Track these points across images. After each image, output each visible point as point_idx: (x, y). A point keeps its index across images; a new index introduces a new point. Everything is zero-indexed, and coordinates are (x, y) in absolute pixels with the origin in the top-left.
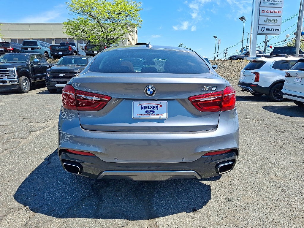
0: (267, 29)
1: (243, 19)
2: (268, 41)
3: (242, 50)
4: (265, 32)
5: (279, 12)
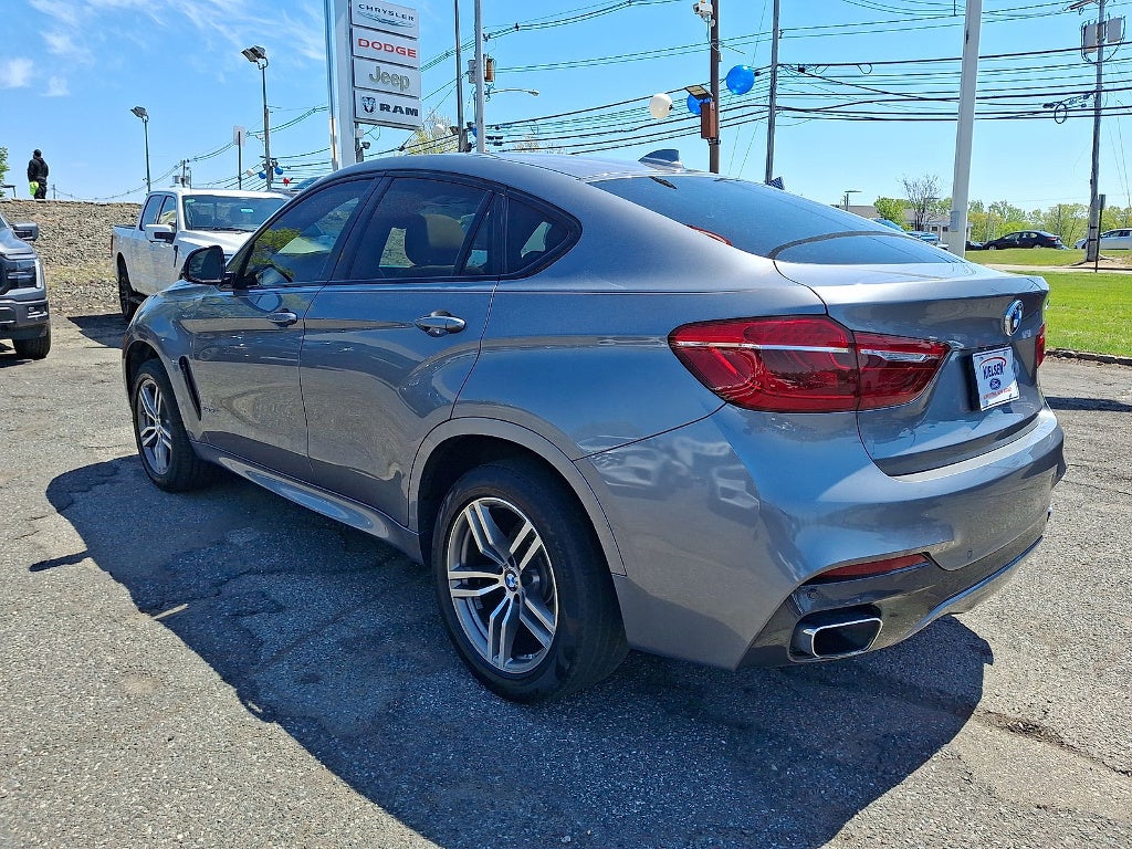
0: (384, 107)
1: (259, 56)
2: (367, 145)
3: (270, 170)
4: (379, 115)
5: (411, 53)
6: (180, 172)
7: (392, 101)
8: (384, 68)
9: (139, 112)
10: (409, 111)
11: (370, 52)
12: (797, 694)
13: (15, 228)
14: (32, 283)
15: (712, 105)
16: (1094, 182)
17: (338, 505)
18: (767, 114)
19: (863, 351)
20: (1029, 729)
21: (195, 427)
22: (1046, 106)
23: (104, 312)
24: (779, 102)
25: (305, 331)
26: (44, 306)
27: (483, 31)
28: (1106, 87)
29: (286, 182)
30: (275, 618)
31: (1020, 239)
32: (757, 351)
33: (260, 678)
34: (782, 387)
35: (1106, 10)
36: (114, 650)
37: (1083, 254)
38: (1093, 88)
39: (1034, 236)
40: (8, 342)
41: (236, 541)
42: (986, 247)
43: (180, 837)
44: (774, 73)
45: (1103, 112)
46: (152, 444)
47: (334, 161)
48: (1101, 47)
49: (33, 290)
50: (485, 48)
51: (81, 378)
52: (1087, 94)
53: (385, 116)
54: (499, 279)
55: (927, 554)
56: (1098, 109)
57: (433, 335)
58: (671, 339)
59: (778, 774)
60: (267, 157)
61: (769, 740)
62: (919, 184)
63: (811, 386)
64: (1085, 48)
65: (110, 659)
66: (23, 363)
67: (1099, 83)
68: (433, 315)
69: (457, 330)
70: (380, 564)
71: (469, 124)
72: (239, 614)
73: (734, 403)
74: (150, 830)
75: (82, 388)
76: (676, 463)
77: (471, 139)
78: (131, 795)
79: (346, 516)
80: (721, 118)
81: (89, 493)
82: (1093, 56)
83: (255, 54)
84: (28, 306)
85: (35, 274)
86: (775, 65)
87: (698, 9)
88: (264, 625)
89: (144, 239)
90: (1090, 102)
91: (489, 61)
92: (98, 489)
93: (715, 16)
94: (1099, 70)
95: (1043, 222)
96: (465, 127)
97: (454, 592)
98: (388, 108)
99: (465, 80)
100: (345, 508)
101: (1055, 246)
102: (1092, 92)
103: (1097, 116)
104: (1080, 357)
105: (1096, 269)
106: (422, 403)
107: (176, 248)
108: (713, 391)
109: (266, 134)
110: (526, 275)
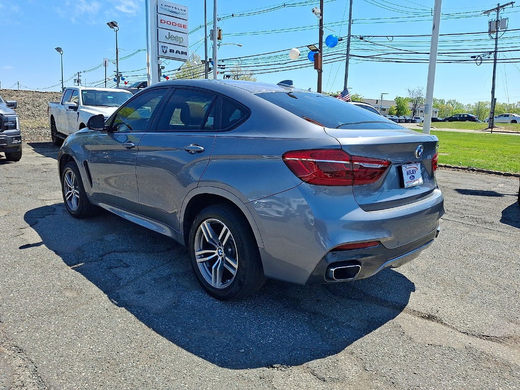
1: (115, 26)
2: (163, 68)
3: (118, 78)
4: (169, 54)
5: (184, 26)
6: (77, 77)
7: (175, 48)
8: (172, 33)
9: (59, 49)
10: (182, 53)
11: (165, 26)
12: (338, 302)
13: (7, 103)
14: (15, 127)
15: (320, 54)
16: (493, 92)
17: (152, 223)
18: (345, 58)
19: (355, 163)
20: (430, 317)
21: (90, 191)
22: (472, 57)
23: (44, 141)
24: (351, 53)
25: (138, 151)
26: (19, 138)
27: (217, 17)
28: (499, 50)
29: (126, 83)
30: (126, 270)
31: (460, 117)
32: (315, 162)
33: (120, 292)
34: (326, 177)
35: (500, 15)
36: (60, 280)
37: (487, 125)
38: (494, 50)
39: (466, 116)
40: (3, 154)
41: (108, 239)
42: (444, 121)
43: (91, 347)
44: (349, 39)
45: (497, 61)
46: (70, 199)
47: (148, 74)
48: (497, 32)
49: (15, 130)
50: (218, 24)
51: (36, 170)
52: (490, 53)
53: (172, 55)
54: (218, 132)
55: (380, 241)
56: (495, 60)
57: (192, 153)
58: (283, 157)
59: (327, 330)
60: (117, 72)
61: (325, 318)
62: (415, 91)
63: (336, 176)
64: (490, 32)
65: (59, 284)
66: (10, 163)
67: (496, 48)
68: (191, 145)
69: (200, 152)
70: (168, 250)
71: (210, 59)
72: (110, 268)
73: (307, 182)
74: (80, 345)
75: (37, 175)
76: (290, 209)
77: (210, 66)
78: (71, 333)
79: (155, 228)
80: (323, 59)
81: (44, 219)
82: (494, 36)
83: (112, 24)
84: (12, 138)
85: (16, 123)
86: (349, 36)
87: (314, 11)
88: (121, 272)
89: (63, 109)
90: (492, 56)
91: (220, 30)
92: (47, 217)
93: (321, 14)
94: (496, 42)
95: (472, 110)
96: (208, 60)
97: (198, 260)
98: (173, 51)
99: (209, 39)
100: (155, 225)
101: (475, 121)
102: (493, 52)
103: (495, 63)
104: (478, 171)
105: (492, 131)
106: (185, 181)
107: (78, 113)
108: (299, 178)
109: (117, 61)
110: (229, 130)
